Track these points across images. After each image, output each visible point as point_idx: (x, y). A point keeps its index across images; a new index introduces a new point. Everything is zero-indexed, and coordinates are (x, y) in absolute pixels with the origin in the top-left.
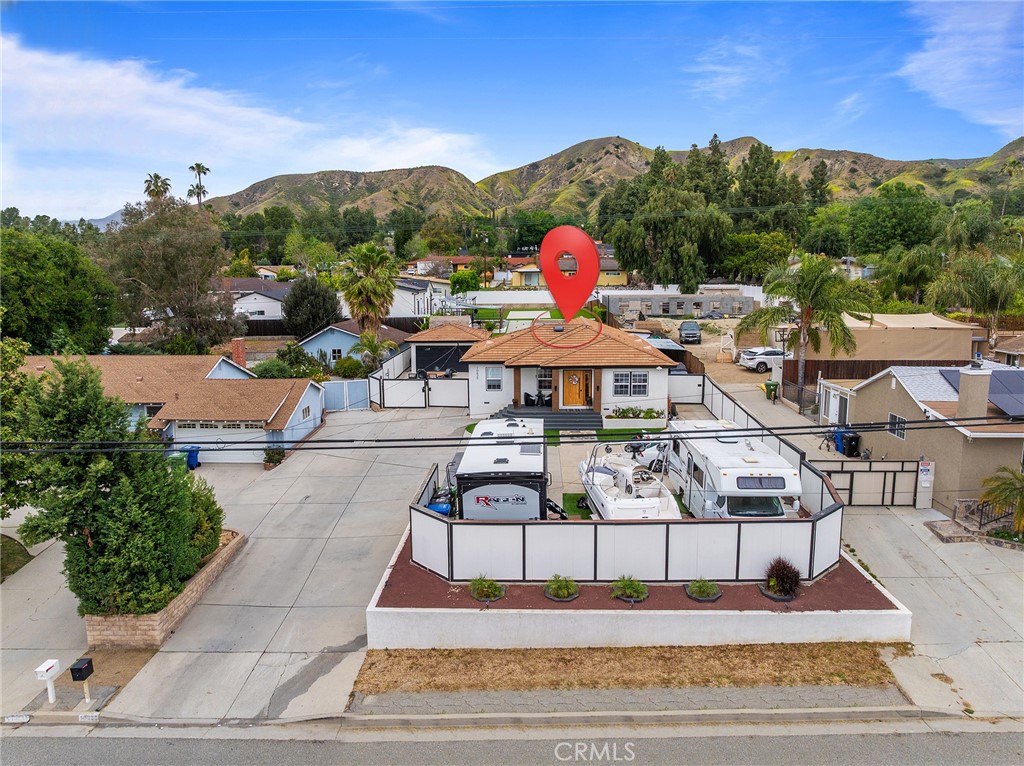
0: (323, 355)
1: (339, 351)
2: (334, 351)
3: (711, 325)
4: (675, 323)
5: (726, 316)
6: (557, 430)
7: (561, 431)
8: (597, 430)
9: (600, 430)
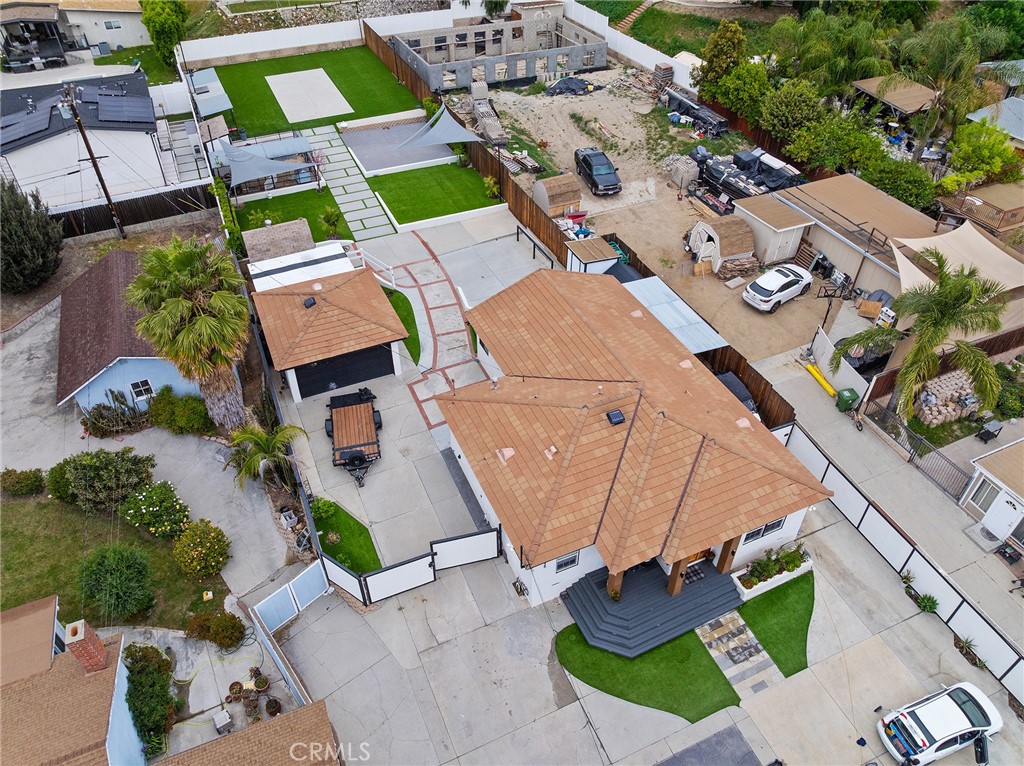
0: (119, 397)
1: (145, 383)
2: (135, 386)
3: (592, 125)
4: (536, 111)
5: (591, 88)
6: (693, 631)
7: (698, 631)
8: (738, 609)
9: (742, 608)
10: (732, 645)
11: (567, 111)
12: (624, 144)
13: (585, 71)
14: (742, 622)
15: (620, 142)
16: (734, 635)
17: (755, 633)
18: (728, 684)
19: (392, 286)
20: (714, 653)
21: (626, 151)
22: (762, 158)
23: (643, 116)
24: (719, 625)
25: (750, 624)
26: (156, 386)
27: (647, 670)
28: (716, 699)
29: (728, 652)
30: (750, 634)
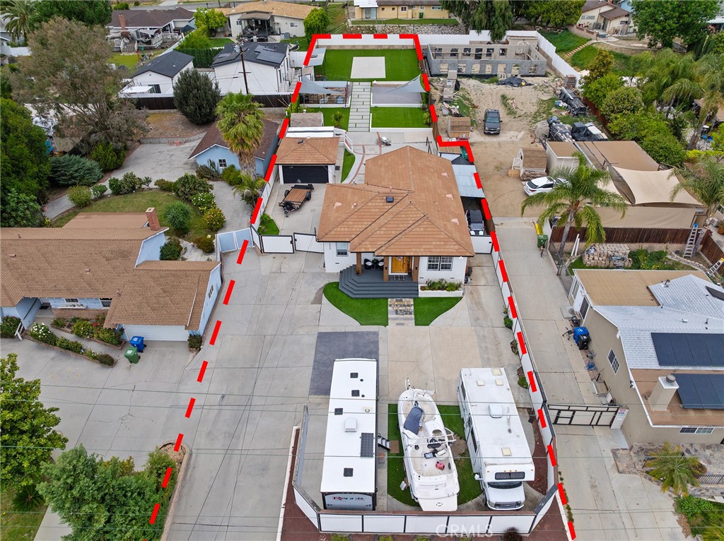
0: (213, 164)
1: (224, 161)
2: (220, 161)
3: (510, 102)
4: (483, 91)
5: (523, 84)
6: (387, 299)
7: (389, 300)
8: (415, 299)
9: (416, 299)
10: (400, 308)
11: (501, 93)
12: (519, 112)
13: (527, 76)
14: (412, 303)
15: (519, 111)
16: (404, 306)
17: (415, 308)
18: (387, 319)
19: (351, 151)
20: (389, 308)
21: (519, 117)
22: (589, 128)
23: (542, 100)
24: (402, 301)
25: (415, 305)
26: (228, 164)
27: (357, 304)
28: (378, 322)
29: (396, 310)
30: (412, 308)
